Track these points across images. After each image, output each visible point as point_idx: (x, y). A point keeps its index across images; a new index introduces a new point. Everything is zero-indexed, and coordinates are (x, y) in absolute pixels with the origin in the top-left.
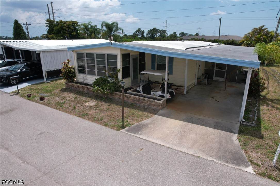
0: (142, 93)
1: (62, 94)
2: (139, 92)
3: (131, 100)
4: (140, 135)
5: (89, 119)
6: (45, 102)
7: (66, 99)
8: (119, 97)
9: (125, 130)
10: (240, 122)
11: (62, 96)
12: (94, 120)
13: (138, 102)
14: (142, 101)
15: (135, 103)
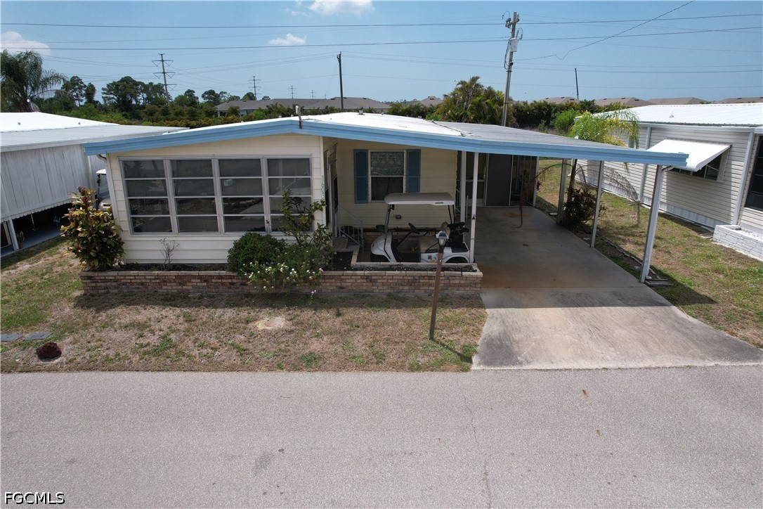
0: (393, 262)
1: (111, 318)
2: (382, 258)
3: (383, 284)
4: (529, 362)
5: (341, 367)
6: (79, 360)
7: (152, 328)
8: (339, 284)
9: (479, 364)
10: (645, 283)
11: (120, 323)
12: (364, 366)
13: (407, 288)
14: (421, 281)
15: (399, 292)
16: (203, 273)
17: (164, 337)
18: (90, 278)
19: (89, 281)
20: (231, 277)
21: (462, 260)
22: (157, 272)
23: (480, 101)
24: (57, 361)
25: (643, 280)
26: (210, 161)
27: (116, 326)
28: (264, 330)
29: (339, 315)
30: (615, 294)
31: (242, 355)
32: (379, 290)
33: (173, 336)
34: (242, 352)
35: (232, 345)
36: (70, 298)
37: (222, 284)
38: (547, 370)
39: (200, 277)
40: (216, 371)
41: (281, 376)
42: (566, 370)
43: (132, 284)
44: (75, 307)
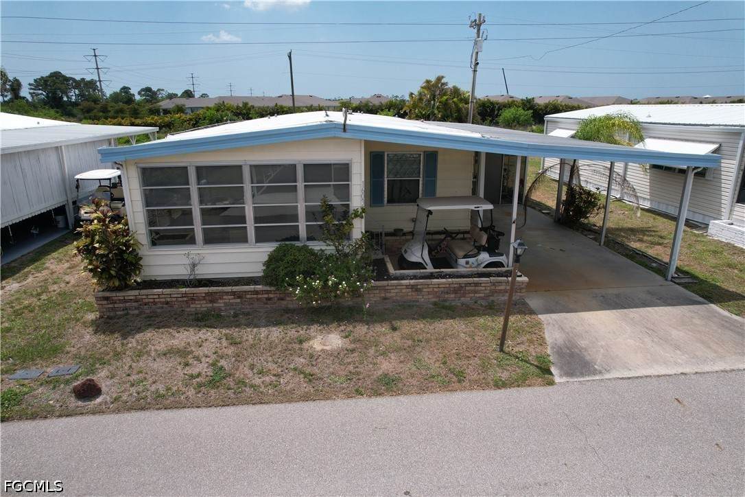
0: (430, 269)
1: (145, 344)
2: (418, 266)
3: (429, 293)
4: (608, 371)
5: (423, 389)
6: (125, 398)
7: (196, 354)
8: (383, 295)
9: (561, 376)
10: (671, 281)
11: (156, 350)
12: (446, 386)
13: (453, 296)
14: (467, 288)
15: (445, 301)
16: (236, 288)
17: (213, 365)
18: (106, 299)
19: (105, 302)
20: (268, 292)
21: (499, 264)
22: (184, 289)
23: (447, 100)
24: (99, 400)
25: (669, 278)
26: (240, 167)
27: (153, 354)
28: (323, 350)
29: (394, 329)
30: (649, 293)
31: (310, 381)
32: (425, 299)
33: (223, 363)
34: (310, 378)
35: (295, 369)
36: (84, 322)
37: (258, 299)
38: (629, 378)
39: (233, 293)
40: (290, 401)
41: (364, 404)
42: (647, 377)
43: (155, 303)
44: (95, 333)
